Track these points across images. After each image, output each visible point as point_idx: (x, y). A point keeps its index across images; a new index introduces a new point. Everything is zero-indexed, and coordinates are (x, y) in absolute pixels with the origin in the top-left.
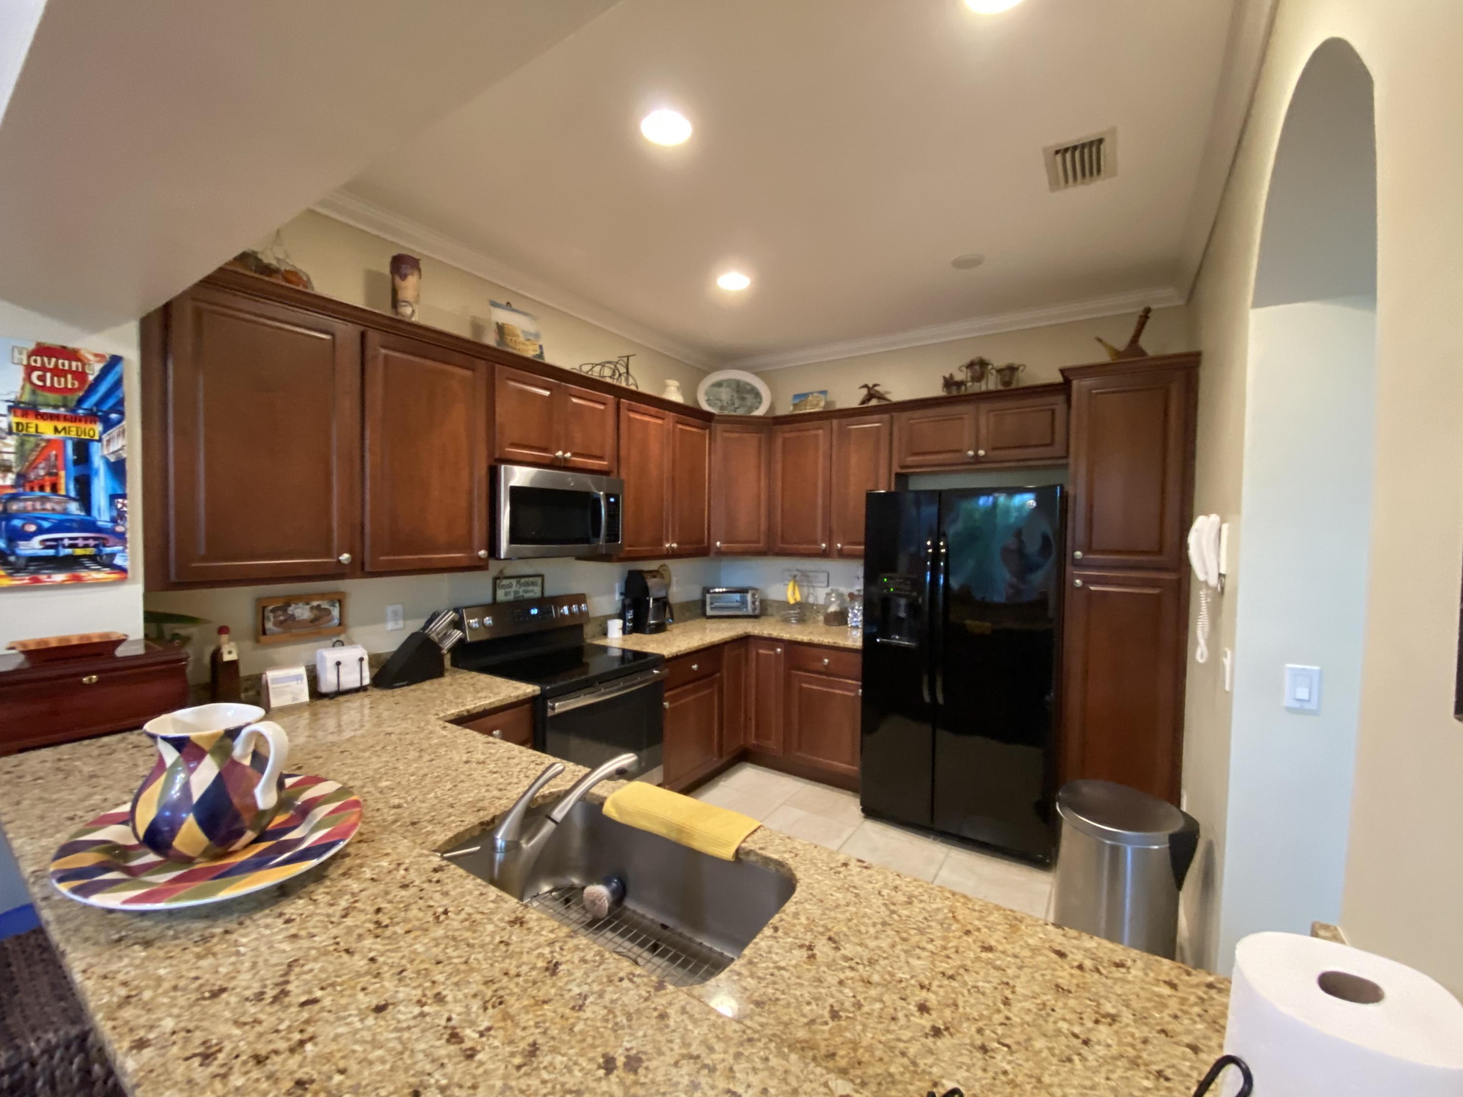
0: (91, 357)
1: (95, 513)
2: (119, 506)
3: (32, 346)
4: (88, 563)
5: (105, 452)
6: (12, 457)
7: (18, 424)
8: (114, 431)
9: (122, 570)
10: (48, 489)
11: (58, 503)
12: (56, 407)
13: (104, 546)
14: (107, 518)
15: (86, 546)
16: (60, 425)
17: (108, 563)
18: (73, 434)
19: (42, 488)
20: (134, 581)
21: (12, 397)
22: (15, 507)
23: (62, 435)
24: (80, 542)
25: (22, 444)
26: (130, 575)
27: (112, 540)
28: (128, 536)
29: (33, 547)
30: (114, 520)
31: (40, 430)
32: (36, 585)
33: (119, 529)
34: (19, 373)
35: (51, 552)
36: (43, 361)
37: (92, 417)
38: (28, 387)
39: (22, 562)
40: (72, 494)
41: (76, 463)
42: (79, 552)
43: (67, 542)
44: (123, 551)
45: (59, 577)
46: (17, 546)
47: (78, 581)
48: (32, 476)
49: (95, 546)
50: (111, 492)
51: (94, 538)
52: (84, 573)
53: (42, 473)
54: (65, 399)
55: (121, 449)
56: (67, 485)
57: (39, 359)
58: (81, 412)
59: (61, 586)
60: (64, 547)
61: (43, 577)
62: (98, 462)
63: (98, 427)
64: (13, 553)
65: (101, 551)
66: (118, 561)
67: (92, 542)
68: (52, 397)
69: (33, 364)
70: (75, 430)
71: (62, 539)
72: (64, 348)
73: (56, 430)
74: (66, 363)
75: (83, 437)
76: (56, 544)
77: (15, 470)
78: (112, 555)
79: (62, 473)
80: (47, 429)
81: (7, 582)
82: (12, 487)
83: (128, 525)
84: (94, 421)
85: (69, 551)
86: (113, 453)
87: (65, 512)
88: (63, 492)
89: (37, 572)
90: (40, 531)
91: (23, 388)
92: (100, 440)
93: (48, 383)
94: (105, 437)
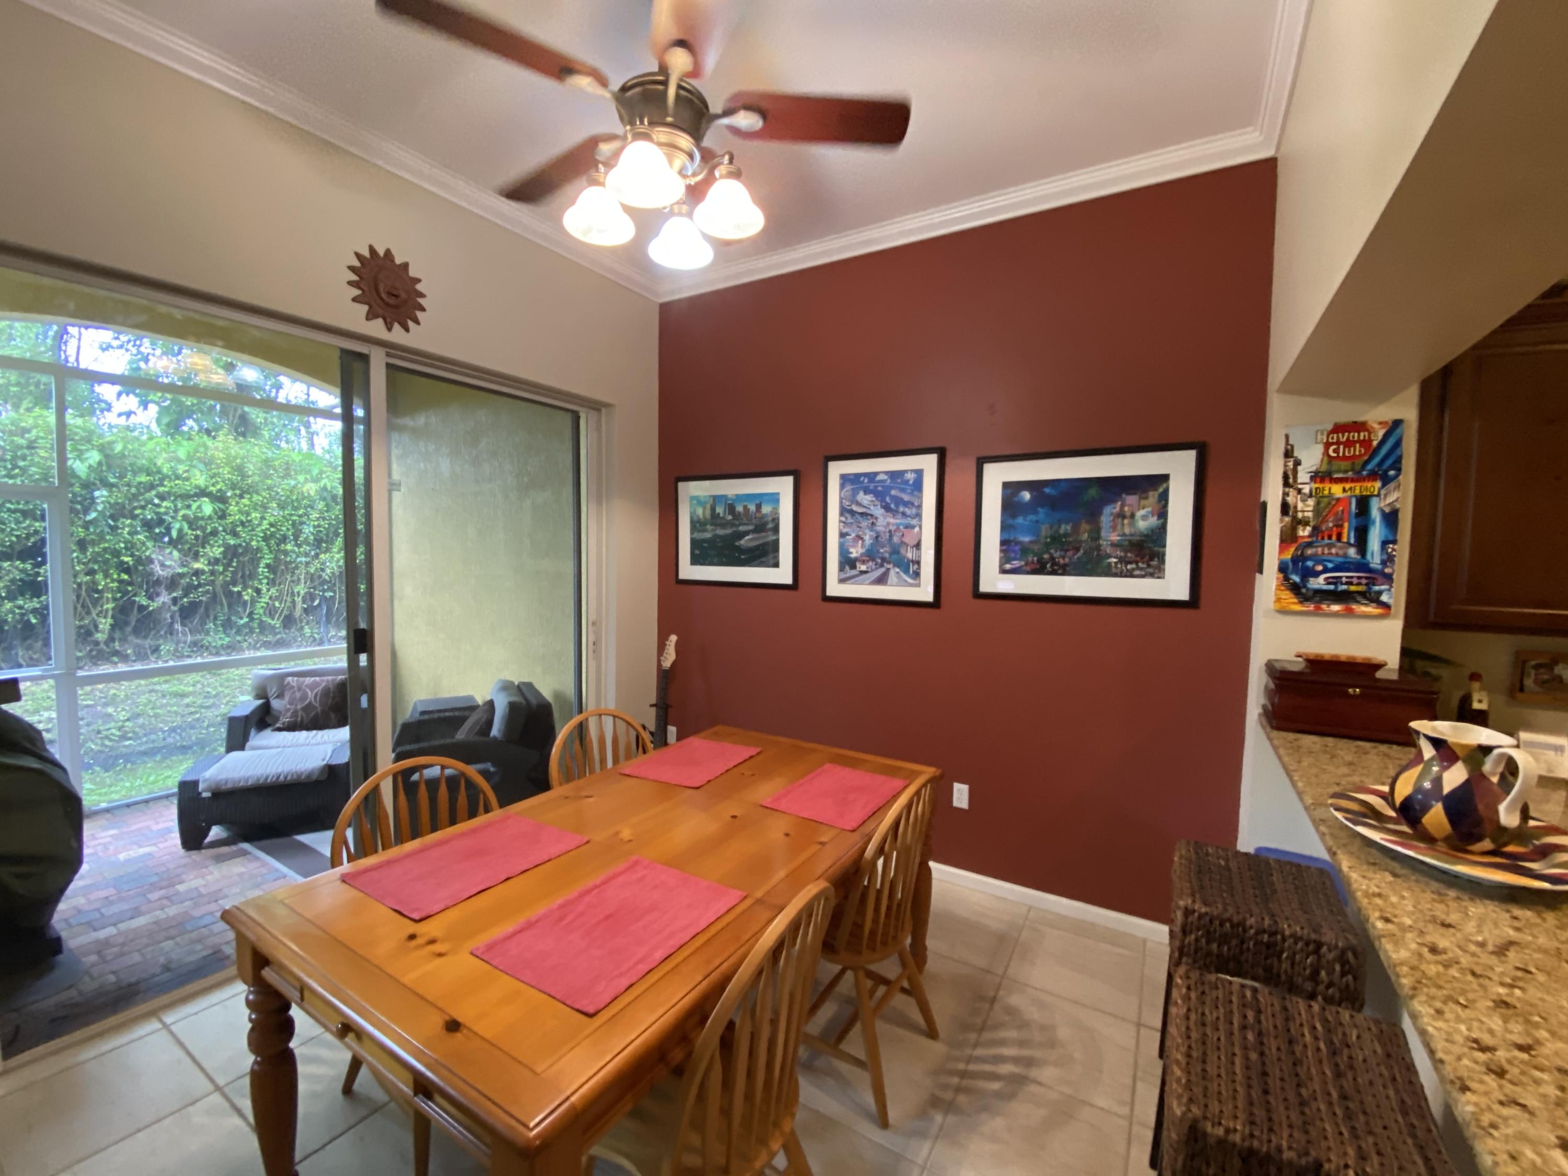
0: (1376, 426)
1: (1369, 557)
2: (1390, 550)
3: (1330, 427)
4: (1359, 598)
5: (1382, 505)
6: (1310, 514)
7: (1316, 489)
8: (1392, 485)
9: (1386, 606)
10: (1334, 538)
11: (1341, 548)
12: (1346, 472)
13: (1374, 585)
14: (1379, 562)
15: (1359, 584)
16: (1347, 486)
17: (1374, 599)
18: (1357, 492)
19: (1330, 537)
20: (1395, 617)
21: (1314, 469)
22: (1309, 552)
23: (1349, 493)
24: (1355, 581)
25: (1318, 503)
26: (1393, 610)
27: (1380, 579)
28: (1394, 577)
29: (1318, 582)
30: (1384, 563)
31: (1332, 491)
32: (1318, 612)
33: (1387, 570)
34: (1320, 448)
35: (1332, 587)
36: (1338, 437)
37: (1373, 476)
38: (1326, 458)
39: (1311, 594)
40: (1352, 541)
41: (1357, 515)
42: (1353, 588)
43: (1344, 580)
44: (1389, 590)
45: (1336, 608)
46: (1308, 581)
47: (1349, 613)
48: (1324, 528)
49: (1367, 584)
50: (1383, 538)
51: (1366, 578)
52: (1354, 606)
53: (1331, 525)
54: (1353, 463)
55: (1396, 500)
56: (1348, 534)
57: (1335, 436)
58: (1365, 473)
59: (1335, 615)
60: (1342, 584)
61: (1324, 606)
62: (1375, 514)
63: (1378, 484)
64: (1305, 586)
65: (1370, 589)
66: (1384, 598)
67: (1364, 581)
68: (1344, 465)
69: (1330, 440)
70: (1359, 489)
71: (1341, 577)
72: (1355, 423)
73: (1344, 490)
74: (1356, 435)
75: (1364, 493)
76: (1336, 581)
77: (1312, 524)
78: (1380, 593)
79: (1346, 525)
80: (1337, 490)
81: (1298, 608)
82: (1309, 536)
83: (1396, 567)
84: (1375, 480)
85: (1344, 587)
86: (1389, 504)
87: (1345, 555)
88: (1345, 540)
89: (1320, 602)
90: (1326, 570)
91: (1322, 461)
92: (1378, 495)
93: (1341, 454)
94: (1383, 492)
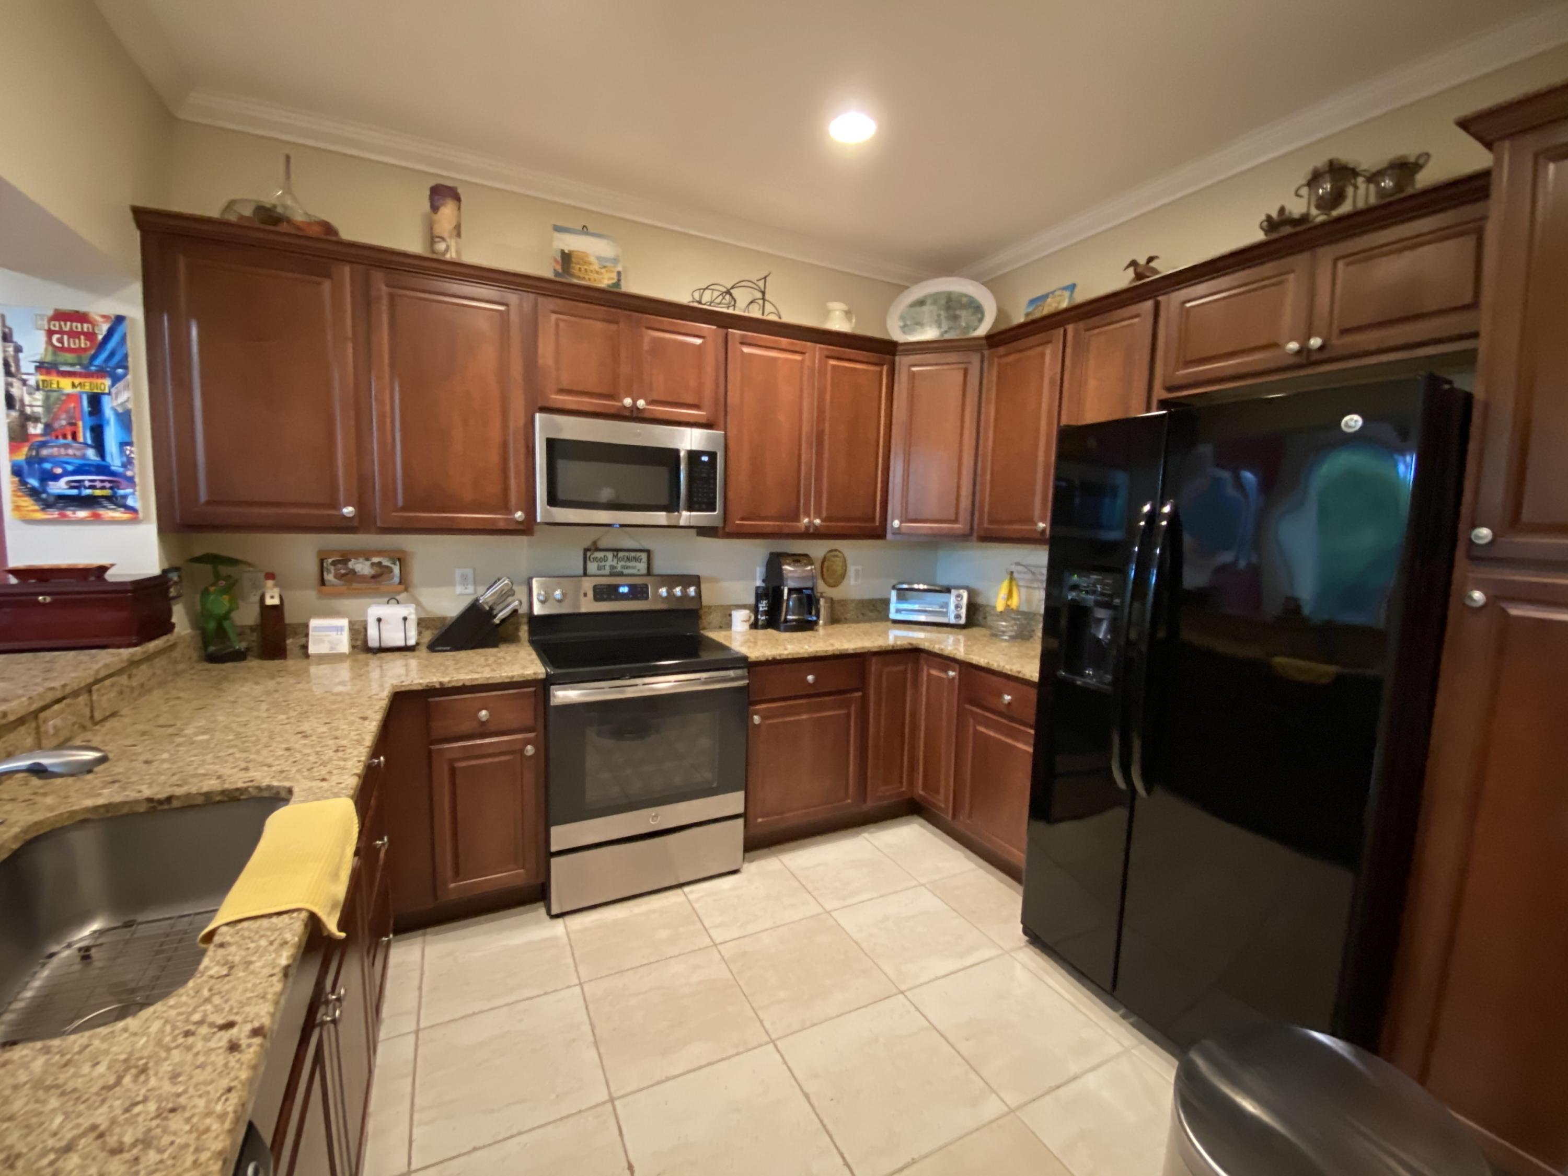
0: (99, 319)
1: (108, 458)
2: (128, 452)
3: (50, 313)
4: (105, 503)
5: (115, 404)
6: (39, 410)
7: (43, 381)
8: (120, 385)
9: (133, 510)
10: (69, 437)
11: (78, 449)
12: (72, 365)
13: (119, 488)
14: (119, 464)
15: (103, 488)
16: (77, 381)
17: (115, 501)
18: (87, 388)
19: (65, 437)
20: (146, 520)
21: (38, 358)
22: (45, 452)
23: (78, 389)
24: (98, 484)
25: (47, 398)
26: (141, 515)
27: (124, 483)
28: (137, 480)
29: (60, 487)
30: (124, 465)
31: (61, 386)
32: (63, 520)
33: (129, 473)
34: (42, 337)
35: (74, 492)
36: (60, 326)
37: (101, 373)
38: (50, 348)
39: (52, 499)
40: (89, 441)
41: (91, 414)
42: (98, 493)
43: (87, 484)
44: (133, 494)
45: (82, 514)
46: (47, 485)
47: (97, 518)
48: (56, 425)
49: (111, 488)
50: (120, 440)
51: (110, 482)
52: (102, 512)
53: (64, 423)
54: (80, 358)
55: (127, 401)
56: (85, 435)
57: (57, 323)
58: (93, 368)
59: (81, 522)
60: (86, 488)
61: (69, 513)
62: (108, 413)
63: (107, 382)
64: (45, 491)
65: (115, 493)
66: (130, 502)
67: (107, 485)
68: (70, 357)
69: (53, 328)
70: (89, 385)
71: (83, 481)
72: (77, 312)
73: (74, 385)
74: (79, 325)
75: (95, 391)
76: (79, 485)
77: (43, 420)
78: (125, 497)
79: (80, 424)
80: (66, 385)
81: (40, 515)
82: (42, 435)
83: (137, 469)
84: (102, 377)
85: (88, 492)
86: (122, 404)
87: (84, 457)
88: (81, 440)
89: (63, 508)
90: (66, 473)
91: (46, 350)
92: (109, 394)
93: (66, 345)
94: (114, 390)
